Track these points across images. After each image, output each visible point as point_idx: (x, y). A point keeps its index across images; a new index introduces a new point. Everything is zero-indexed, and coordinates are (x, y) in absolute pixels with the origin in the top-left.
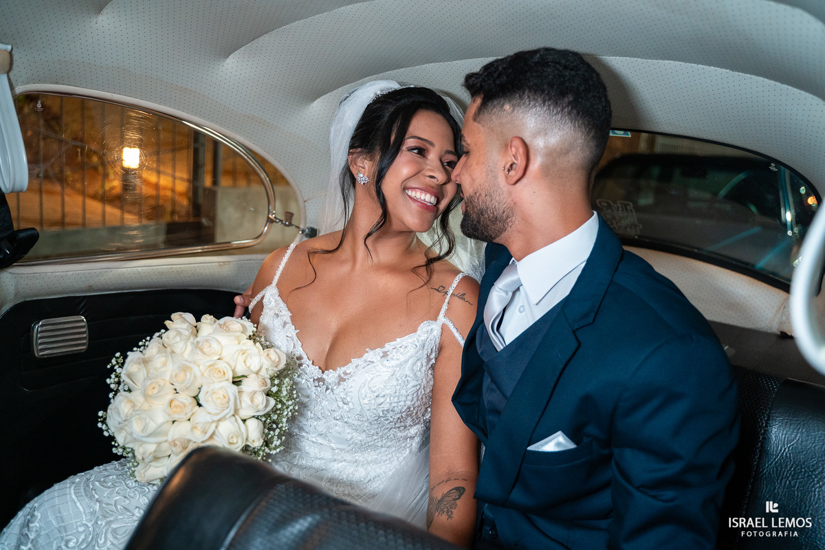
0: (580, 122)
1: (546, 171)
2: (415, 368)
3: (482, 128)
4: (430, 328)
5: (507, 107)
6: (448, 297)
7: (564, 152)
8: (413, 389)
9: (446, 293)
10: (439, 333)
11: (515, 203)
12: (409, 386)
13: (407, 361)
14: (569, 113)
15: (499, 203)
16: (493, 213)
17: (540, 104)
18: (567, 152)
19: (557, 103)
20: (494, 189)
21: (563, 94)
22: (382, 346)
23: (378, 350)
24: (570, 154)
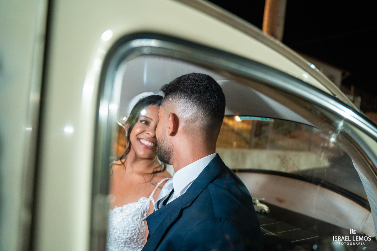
0: (201, 106)
1: (185, 130)
2: (134, 218)
3: (162, 109)
4: (144, 201)
5: (170, 99)
6: (156, 188)
7: (194, 120)
8: (132, 228)
9: (156, 186)
10: (149, 204)
11: (173, 145)
12: (130, 226)
13: (130, 214)
14: (196, 102)
15: (166, 144)
16: (164, 150)
17: (183, 98)
18: (195, 121)
19: (190, 97)
20: (165, 137)
21: (193, 93)
22: (122, 206)
23: (120, 208)
24: (196, 122)
